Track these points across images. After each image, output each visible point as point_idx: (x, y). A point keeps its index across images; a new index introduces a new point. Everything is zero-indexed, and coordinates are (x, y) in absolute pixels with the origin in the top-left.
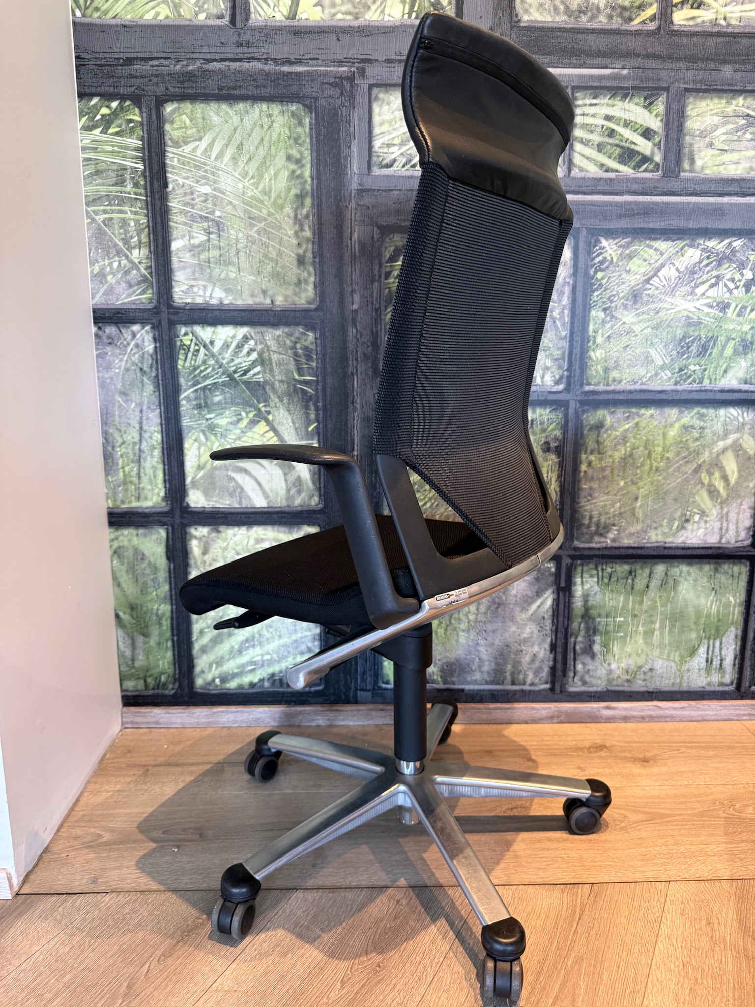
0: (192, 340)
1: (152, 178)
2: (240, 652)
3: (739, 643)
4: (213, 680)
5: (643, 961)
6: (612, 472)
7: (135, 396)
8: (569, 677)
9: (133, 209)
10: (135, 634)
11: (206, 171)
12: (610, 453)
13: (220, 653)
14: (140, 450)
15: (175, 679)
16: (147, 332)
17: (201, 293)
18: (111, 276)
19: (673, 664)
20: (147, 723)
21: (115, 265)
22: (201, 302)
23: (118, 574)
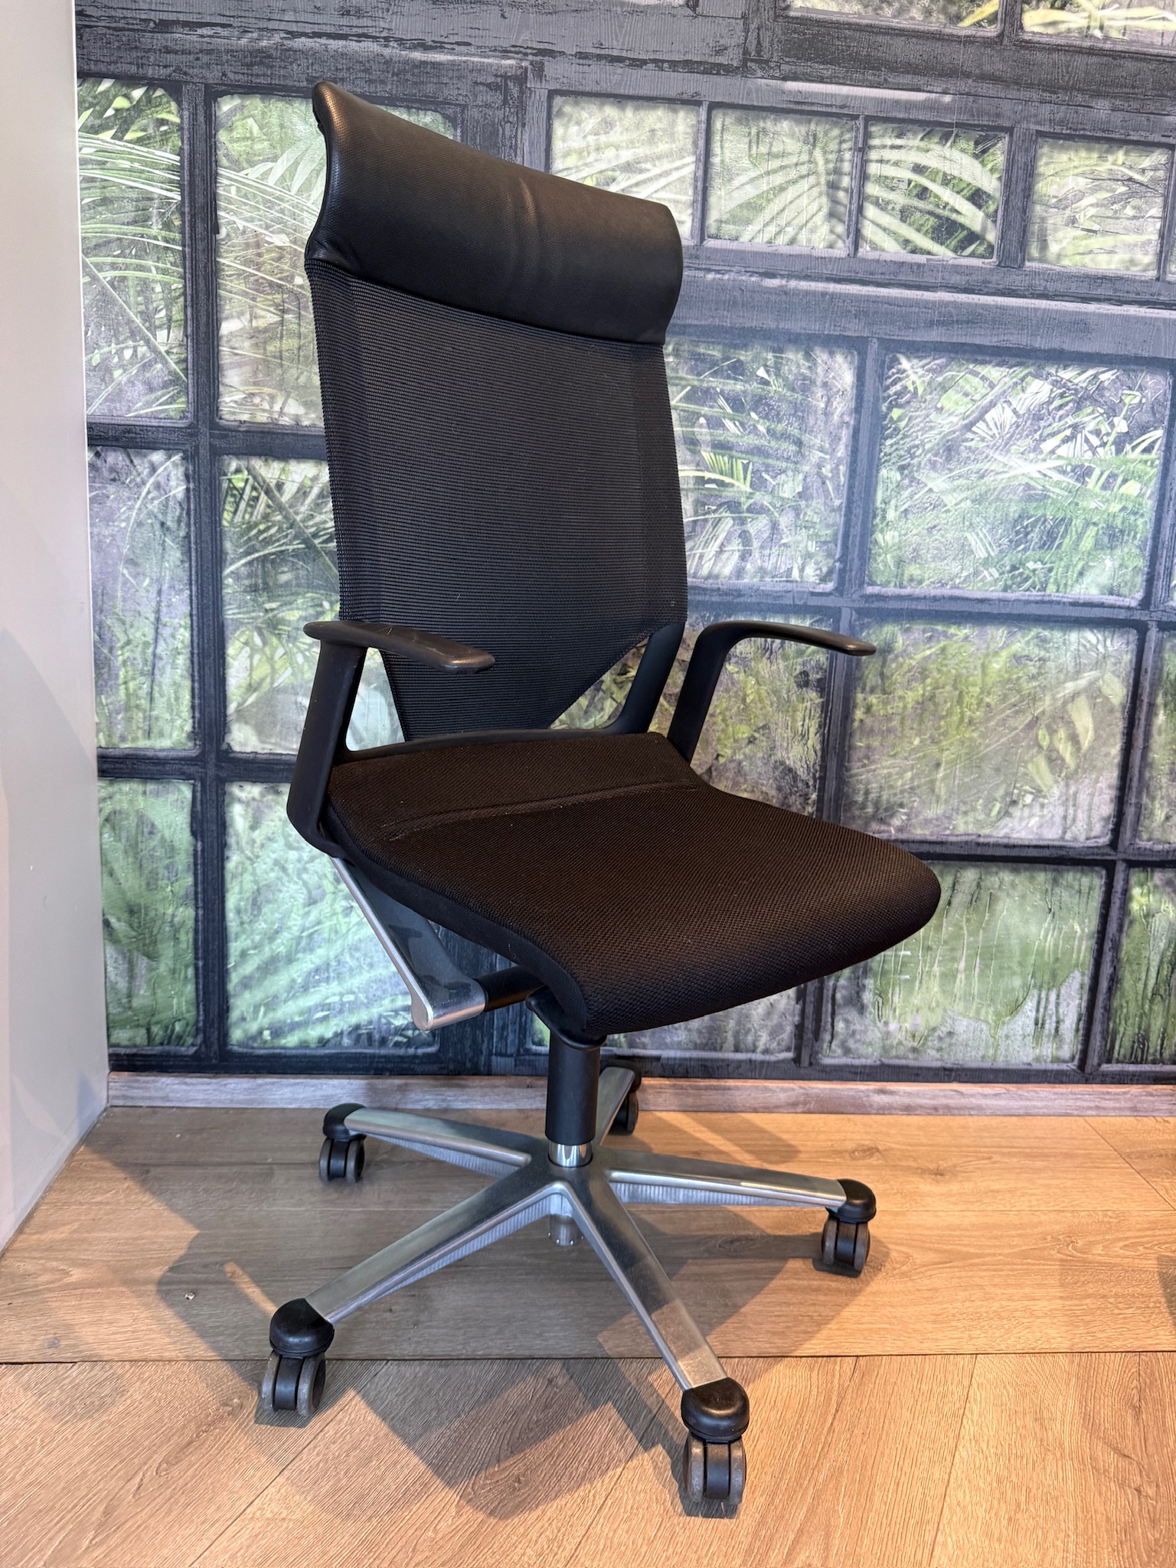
0: (247, 481)
1: (193, 216)
2: (305, 988)
3: (1085, 997)
4: (260, 1033)
5: (936, 1475)
6: (902, 723)
7: (150, 567)
8: (823, 1041)
9: (160, 265)
10: (135, 954)
11: (282, 211)
12: (900, 693)
13: (273, 990)
14: (154, 655)
15: (197, 1030)
16: (175, 465)
17: (266, 406)
18: (120, 371)
19: (984, 1026)
20: (150, 1098)
21: (128, 354)
22: (264, 420)
23: (111, 856)
